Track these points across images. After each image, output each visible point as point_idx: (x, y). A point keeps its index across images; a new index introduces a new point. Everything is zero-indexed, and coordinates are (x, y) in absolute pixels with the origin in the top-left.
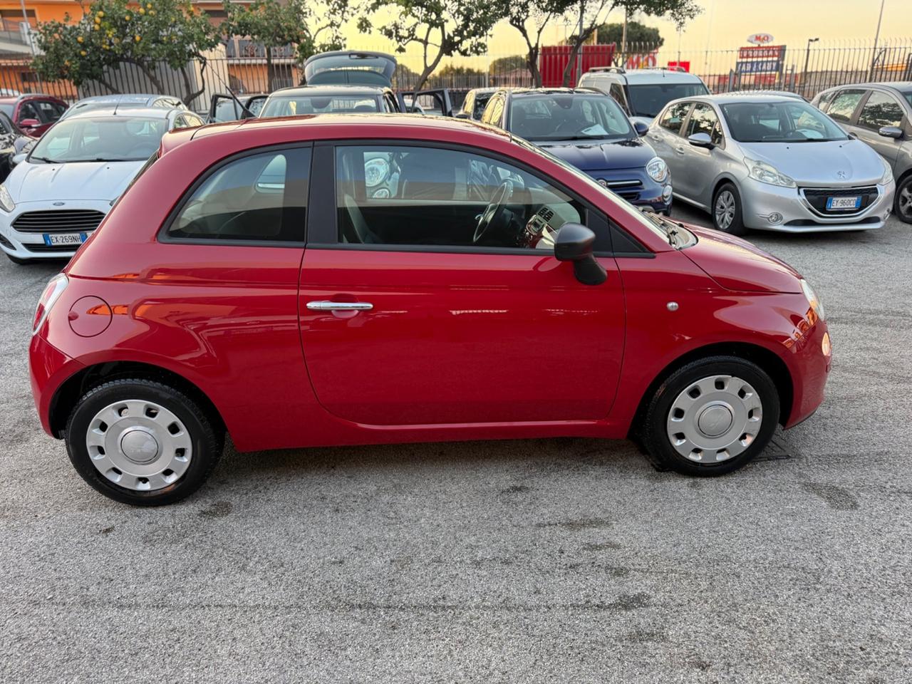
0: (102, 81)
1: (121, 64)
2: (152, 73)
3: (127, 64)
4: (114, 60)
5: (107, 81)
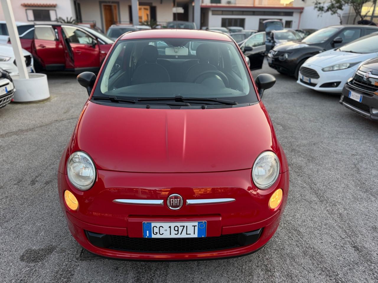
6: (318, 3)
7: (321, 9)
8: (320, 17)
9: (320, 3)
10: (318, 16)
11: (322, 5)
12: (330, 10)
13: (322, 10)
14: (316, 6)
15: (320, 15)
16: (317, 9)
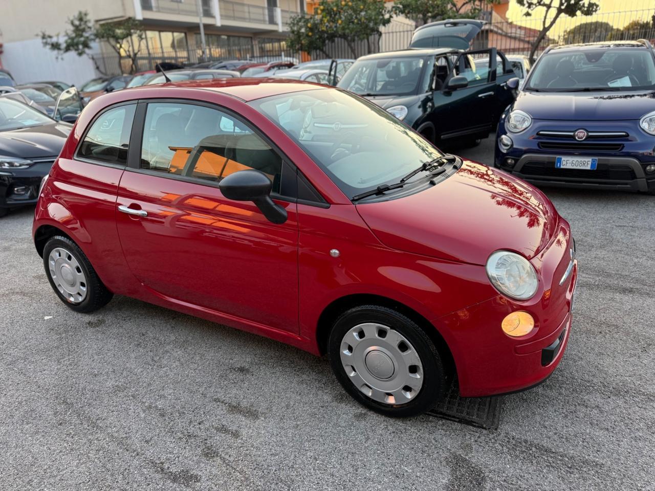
0: (324, 52)
1: (336, 39)
2: (353, 45)
3: (339, 39)
4: (332, 37)
5: (327, 52)
6: (46, 36)
7: (55, 46)
8: (60, 60)
9: (50, 37)
10: (57, 58)
11: (54, 40)
12: (71, 48)
13: (59, 49)
14: (45, 41)
15: (60, 57)
16: (48, 47)
